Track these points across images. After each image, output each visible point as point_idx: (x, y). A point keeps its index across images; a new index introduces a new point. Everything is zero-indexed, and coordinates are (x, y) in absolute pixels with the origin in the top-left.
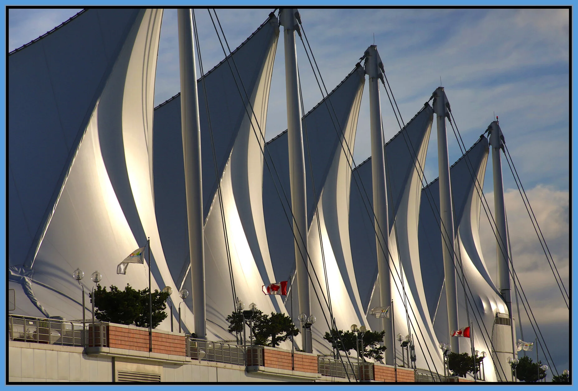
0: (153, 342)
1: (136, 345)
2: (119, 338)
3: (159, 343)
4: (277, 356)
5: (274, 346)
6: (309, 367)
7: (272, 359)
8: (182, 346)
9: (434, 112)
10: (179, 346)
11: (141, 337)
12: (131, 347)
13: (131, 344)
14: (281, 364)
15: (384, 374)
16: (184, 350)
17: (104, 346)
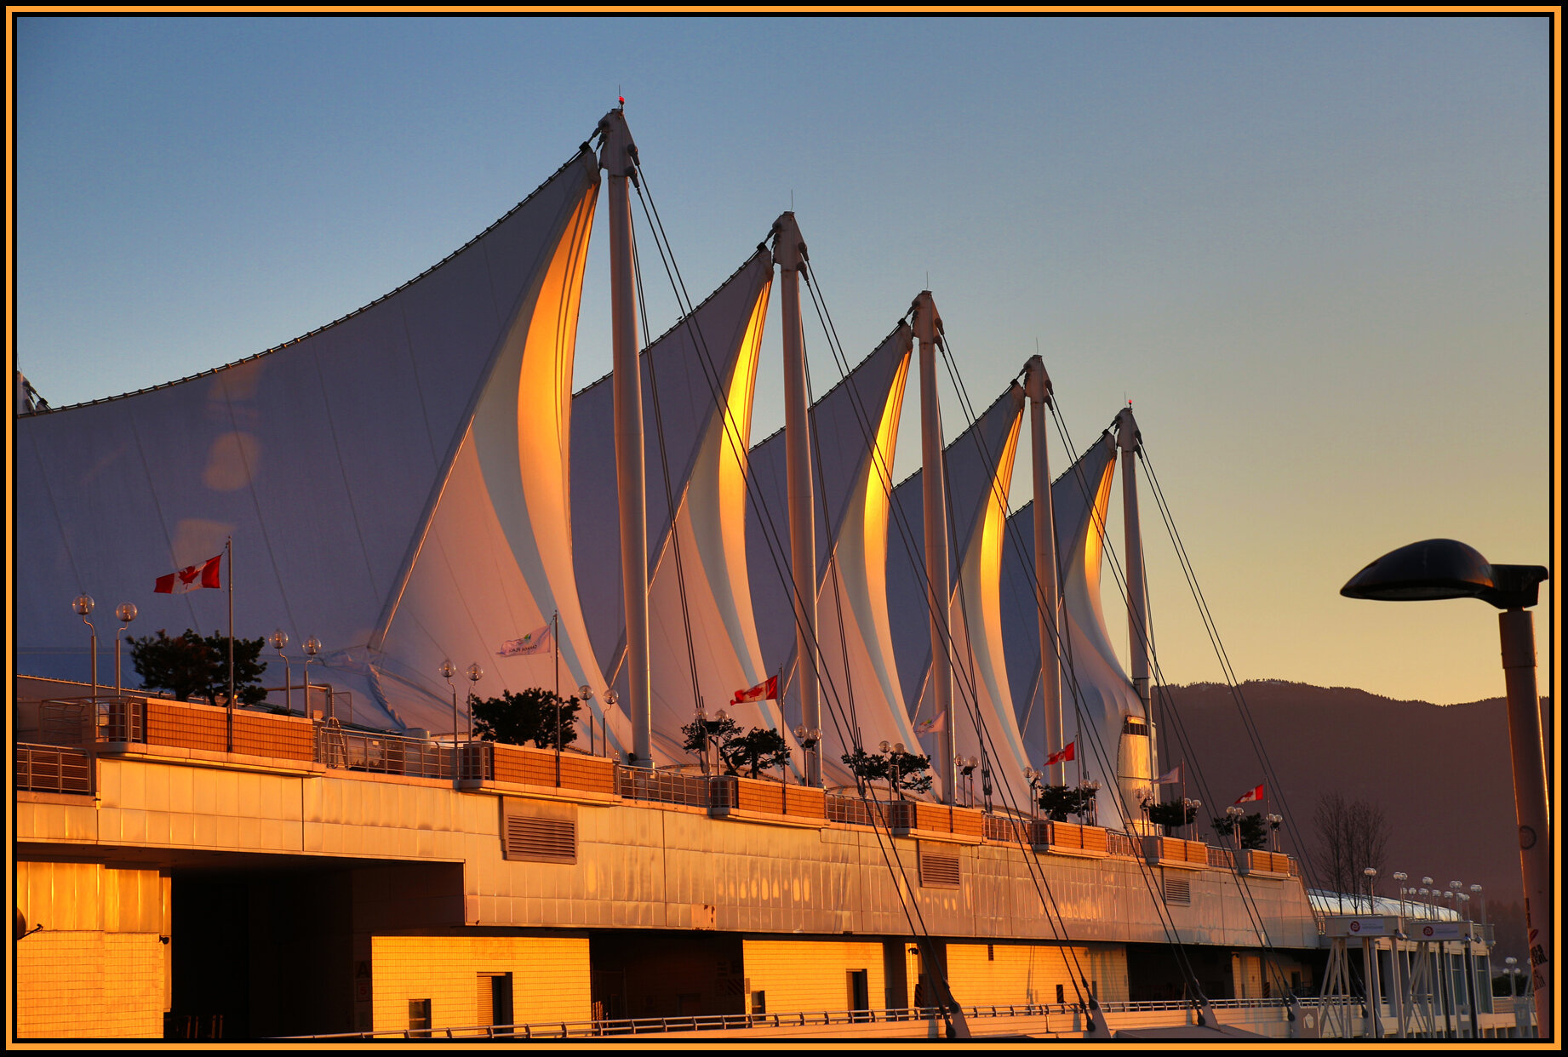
0: (562, 773)
1: (535, 776)
2: (510, 766)
3: (570, 773)
4: (759, 792)
5: (755, 777)
6: (809, 810)
7: (751, 797)
8: (608, 778)
9: (1025, 395)
10: (602, 777)
11: (544, 764)
12: (526, 780)
13: (528, 775)
14: (765, 804)
15: (932, 819)
16: (611, 785)
17: (487, 778)
